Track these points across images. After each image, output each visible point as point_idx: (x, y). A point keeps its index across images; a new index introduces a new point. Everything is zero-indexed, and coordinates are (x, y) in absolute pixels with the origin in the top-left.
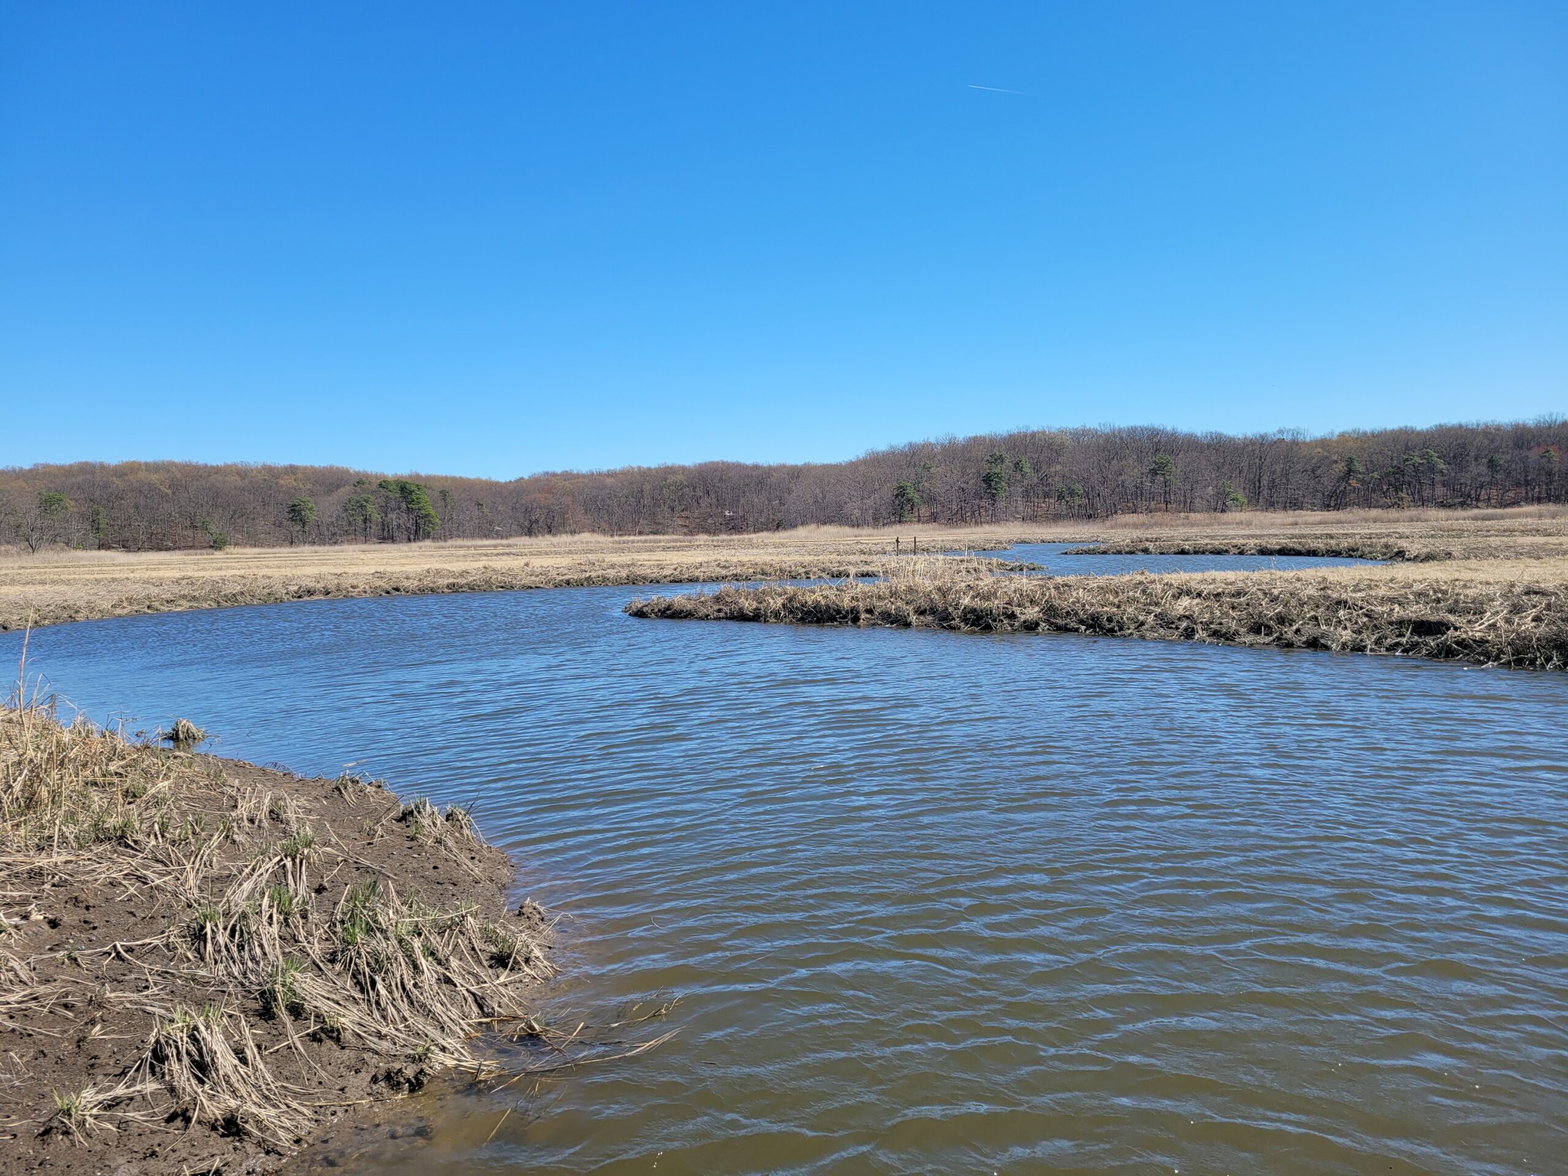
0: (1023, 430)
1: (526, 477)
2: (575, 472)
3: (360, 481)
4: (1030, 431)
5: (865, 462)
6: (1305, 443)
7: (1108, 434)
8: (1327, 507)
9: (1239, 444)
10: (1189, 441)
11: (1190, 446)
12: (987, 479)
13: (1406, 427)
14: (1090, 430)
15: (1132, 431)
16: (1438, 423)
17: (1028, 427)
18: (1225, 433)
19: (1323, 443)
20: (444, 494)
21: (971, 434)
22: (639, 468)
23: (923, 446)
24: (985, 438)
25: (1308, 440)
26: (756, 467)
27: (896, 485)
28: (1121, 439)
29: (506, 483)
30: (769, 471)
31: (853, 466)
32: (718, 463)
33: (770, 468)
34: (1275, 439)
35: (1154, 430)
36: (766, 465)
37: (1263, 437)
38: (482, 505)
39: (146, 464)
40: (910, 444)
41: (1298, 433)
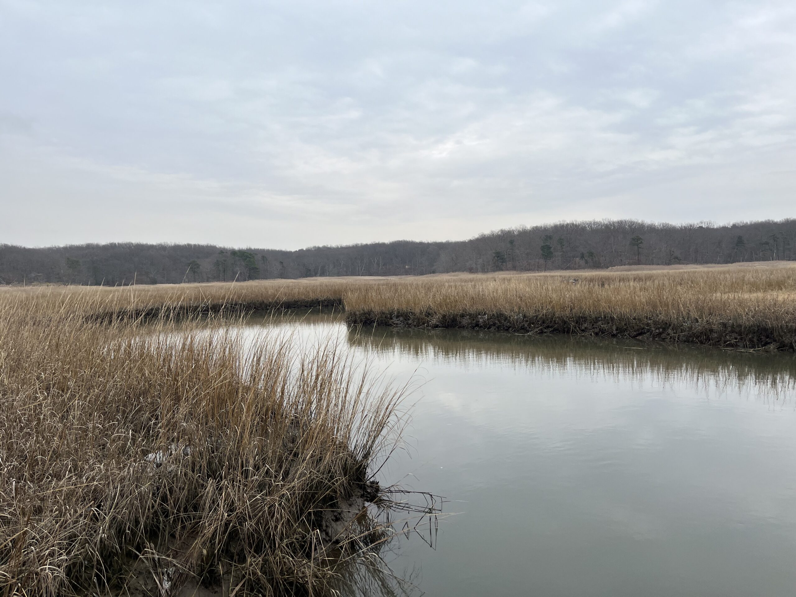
0: (562, 223)
1: (305, 249)
2: (329, 246)
3: (222, 252)
4: (566, 223)
5: (477, 240)
6: (713, 229)
7: (607, 225)
8: (726, 262)
9: (678, 229)
10: (651, 227)
11: (652, 229)
12: (543, 248)
13: (769, 220)
14: (596, 222)
15: (620, 223)
16: (786, 218)
17: (564, 221)
18: (670, 223)
19: (724, 229)
20: (263, 257)
21: (535, 225)
22: (361, 244)
23: (509, 231)
24: (541, 227)
25: (715, 227)
26: (421, 243)
27: (494, 251)
28: (614, 227)
29: (294, 252)
30: (429, 245)
31: (471, 241)
32: (402, 241)
33: (428, 243)
34: (698, 226)
35: (632, 222)
36: (426, 242)
37: (691, 226)
38: (282, 263)
39: (118, 243)
40: (502, 231)
41: (710, 223)
